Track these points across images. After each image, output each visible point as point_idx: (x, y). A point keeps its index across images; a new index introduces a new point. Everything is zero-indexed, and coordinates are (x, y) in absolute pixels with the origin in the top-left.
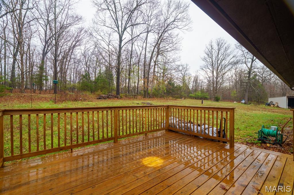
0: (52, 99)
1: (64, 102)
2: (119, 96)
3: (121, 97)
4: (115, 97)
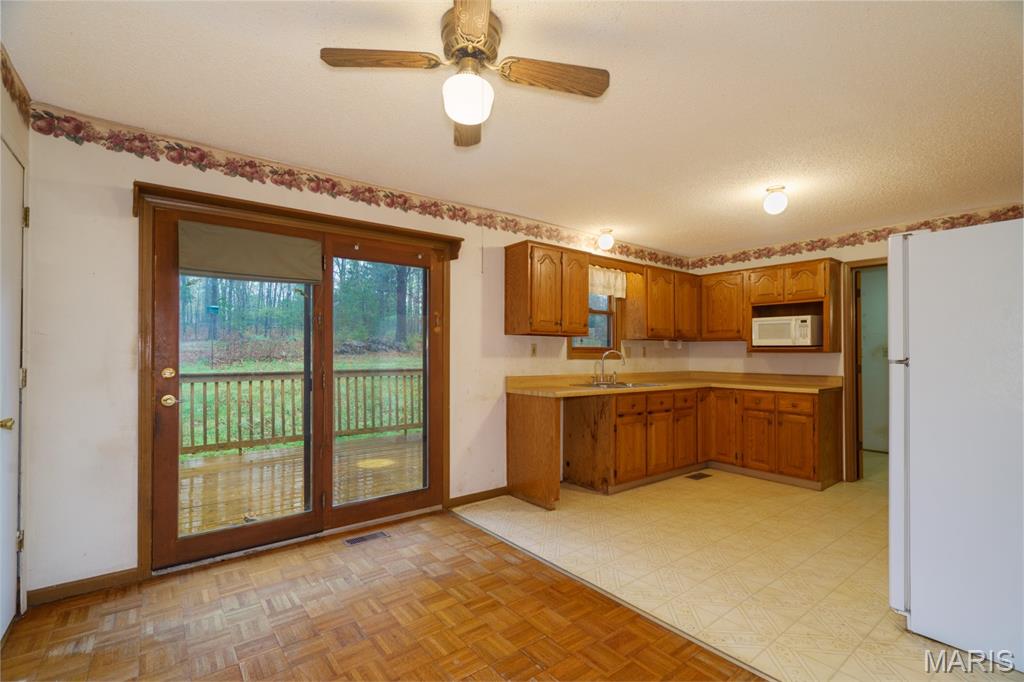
0: (203, 356)
1: (235, 364)
2: (403, 343)
3: (408, 347)
4: (391, 347)
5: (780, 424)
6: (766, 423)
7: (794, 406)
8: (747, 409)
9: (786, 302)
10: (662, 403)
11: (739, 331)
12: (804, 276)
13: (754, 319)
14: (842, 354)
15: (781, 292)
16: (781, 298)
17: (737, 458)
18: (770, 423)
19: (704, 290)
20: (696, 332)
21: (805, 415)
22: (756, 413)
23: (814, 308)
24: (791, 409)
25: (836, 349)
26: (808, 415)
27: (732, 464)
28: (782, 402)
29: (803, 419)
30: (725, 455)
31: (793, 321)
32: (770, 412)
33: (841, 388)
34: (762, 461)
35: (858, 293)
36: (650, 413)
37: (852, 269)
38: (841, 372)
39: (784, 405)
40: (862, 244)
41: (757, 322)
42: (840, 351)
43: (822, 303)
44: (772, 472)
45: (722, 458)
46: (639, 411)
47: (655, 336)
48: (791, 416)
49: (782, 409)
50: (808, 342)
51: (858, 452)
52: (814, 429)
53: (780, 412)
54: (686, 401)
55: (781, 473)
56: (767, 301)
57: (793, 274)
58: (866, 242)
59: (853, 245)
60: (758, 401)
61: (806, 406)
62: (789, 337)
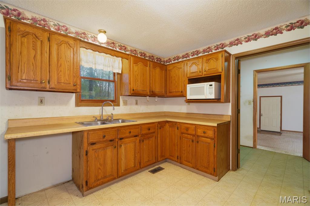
5: (198, 142)
6: (191, 141)
7: (204, 133)
8: (182, 133)
9: (203, 76)
10: (130, 132)
11: (182, 92)
12: (212, 61)
13: (188, 85)
14: (230, 104)
15: (201, 71)
16: (201, 74)
17: (178, 158)
18: (193, 141)
19: (168, 72)
20: (164, 92)
21: (210, 138)
22: (186, 135)
23: (216, 78)
24: (203, 135)
25: (227, 101)
26: (212, 139)
27: (176, 161)
28: (199, 130)
29: (209, 140)
30: (173, 156)
31: (206, 85)
32: (194, 135)
33: (230, 122)
34: (189, 162)
35: (239, 72)
36: (121, 139)
37: (236, 58)
38: (230, 113)
39: (200, 132)
40: (242, 44)
41: (189, 87)
42: (230, 102)
43: (220, 75)
44: (193, 168)
45: (171, 157)
46: (110, 139)
47: (135, 94)
48: (203, 138)
49: (199, 134)
50: (213, 97)
51: (237, 154)
52: (214, 147)
53: (198, 136)
54: (149, 129)
55: (198, 169)
56: (194, 76)
57: (207, 60)
58: (243, 43)
59: (237, 45)
60: (187, 129)
61: (210, 133)
62: (204, 94)
